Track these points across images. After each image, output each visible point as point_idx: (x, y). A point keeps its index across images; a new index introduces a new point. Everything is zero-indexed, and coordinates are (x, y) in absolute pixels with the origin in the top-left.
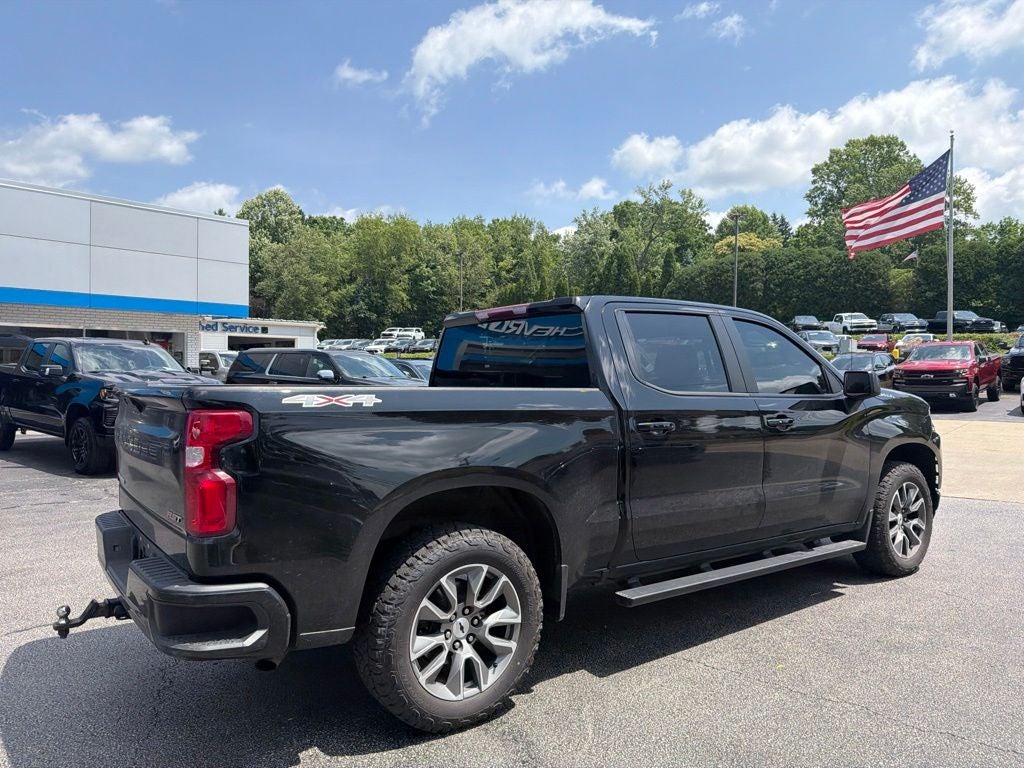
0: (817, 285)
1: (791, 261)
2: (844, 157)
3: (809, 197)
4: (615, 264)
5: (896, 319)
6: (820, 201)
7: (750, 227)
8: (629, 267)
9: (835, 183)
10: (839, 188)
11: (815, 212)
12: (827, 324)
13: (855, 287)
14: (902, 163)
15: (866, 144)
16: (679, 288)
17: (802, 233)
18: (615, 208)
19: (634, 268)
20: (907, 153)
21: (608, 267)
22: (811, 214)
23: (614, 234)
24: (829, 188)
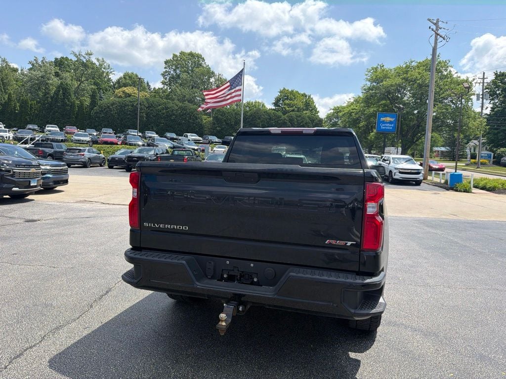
0: (172, 118)
1: (160, 105)
2: (179, 59)
3: (163, 75)
4: (61, 92)
5: (210, 138)
6: (168, 78)
7: (134, 84)
8: (70, 95)
9: (175, 70)
10: (176, 73)
11: (165, 82)
12: (180, 138)
13: (189, 121)
14: (203, 67)
15: (189, 55)
16: (101, 111)
17: (156, 91)
18: (56, 59)
19: (73, 96)
20: (205, 63)
21: (57, 93)
22: (163, 83)
23: (57, 75)
24: (172, 72)
